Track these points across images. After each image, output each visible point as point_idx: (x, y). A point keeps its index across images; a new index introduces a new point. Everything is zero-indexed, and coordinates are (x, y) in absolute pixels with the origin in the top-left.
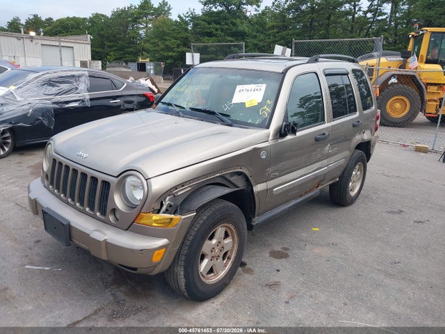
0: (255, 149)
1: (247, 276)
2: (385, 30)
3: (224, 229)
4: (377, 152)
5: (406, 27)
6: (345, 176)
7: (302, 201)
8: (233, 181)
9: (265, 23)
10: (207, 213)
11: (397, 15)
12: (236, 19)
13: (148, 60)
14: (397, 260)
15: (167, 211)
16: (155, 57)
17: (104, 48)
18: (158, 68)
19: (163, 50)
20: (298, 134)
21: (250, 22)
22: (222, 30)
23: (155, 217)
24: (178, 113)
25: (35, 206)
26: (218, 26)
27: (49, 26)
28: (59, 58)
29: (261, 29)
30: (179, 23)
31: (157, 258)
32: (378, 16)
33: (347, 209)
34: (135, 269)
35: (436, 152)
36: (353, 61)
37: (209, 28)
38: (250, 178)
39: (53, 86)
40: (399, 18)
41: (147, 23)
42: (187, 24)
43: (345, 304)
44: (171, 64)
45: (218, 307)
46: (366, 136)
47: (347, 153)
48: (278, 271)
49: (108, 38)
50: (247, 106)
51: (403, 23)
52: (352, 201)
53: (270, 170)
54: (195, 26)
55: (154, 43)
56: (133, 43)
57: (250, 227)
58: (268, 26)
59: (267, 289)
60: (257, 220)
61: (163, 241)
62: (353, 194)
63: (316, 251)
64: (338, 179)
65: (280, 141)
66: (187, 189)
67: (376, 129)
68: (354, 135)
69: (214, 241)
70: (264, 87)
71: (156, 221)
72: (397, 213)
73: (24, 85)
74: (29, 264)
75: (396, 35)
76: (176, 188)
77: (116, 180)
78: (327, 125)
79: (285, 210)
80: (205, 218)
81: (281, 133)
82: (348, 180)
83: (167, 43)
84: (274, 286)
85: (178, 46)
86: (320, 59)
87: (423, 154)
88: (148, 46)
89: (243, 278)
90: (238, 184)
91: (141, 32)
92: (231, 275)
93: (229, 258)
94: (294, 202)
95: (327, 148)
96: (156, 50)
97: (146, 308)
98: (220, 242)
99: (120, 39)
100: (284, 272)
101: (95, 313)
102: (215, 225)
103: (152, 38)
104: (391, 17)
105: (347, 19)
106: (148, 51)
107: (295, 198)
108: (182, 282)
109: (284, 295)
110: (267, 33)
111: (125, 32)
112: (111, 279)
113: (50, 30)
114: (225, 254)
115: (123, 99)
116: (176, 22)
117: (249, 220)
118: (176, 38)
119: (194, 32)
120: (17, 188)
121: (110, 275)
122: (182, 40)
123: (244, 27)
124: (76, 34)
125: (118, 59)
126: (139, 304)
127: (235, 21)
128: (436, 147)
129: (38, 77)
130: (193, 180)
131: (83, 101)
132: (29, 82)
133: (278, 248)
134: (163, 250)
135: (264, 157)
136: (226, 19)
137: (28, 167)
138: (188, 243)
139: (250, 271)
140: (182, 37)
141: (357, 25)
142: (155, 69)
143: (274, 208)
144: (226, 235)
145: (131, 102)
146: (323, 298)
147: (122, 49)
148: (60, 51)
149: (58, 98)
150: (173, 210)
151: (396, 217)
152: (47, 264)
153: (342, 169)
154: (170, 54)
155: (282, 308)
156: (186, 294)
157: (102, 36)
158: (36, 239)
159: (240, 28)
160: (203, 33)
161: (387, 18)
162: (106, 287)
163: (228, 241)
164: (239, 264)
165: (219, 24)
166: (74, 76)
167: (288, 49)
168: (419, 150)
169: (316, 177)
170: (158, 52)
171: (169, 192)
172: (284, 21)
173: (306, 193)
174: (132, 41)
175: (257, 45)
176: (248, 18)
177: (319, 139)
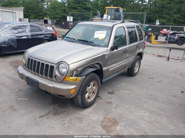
0: (104, 55)
1: (100, 100)
2: (146, 9)
3: (93, 83)
4: (145, 57)
5: (154, 7)
6: (133, 65)
7: (119, 74)
8: (96, 66)
9: (98, 4)
10: (88, 77)
11: (151, 2)
12: (86, 2)
13: (48, 19)
14: (152, 94)
15: (75, 76)
16: (51, 17)
17: (28, 13)
18: (53, 22)
19: (55, 14)
20: (118, 49)
21: (92, 4)
22: (80, 6)
23: (71, 78)
24: (73, 41)
25: (22, 76)
26: (78, 5)
27: (3, 2)
28: (12, 17)
29: (96, 7)
30: (62, 3)
31: (72, 92)
32: (144, 3)
33: (134, 77)
34: (64, 96)
35: (165, 57)
36: (136, 22)
37: (75, 6)
38: (102, 65)
39: (16, 30)
40: (152, 4)
41: (47, 2)
42: (65, 3)
43: (135, 108)
44: (58, 21)
45: (92, 110)
46: (141, 50)
47: (134, 57)
48: (111, 98)
49: (30, 8)
50: (100, 39)
51: (153, 6)
52: (136, 74)
53: (108, 62)
54: (69, 4)
55: (51, 11)
56: (42, 11)
57: (102, 83)
58: (99, 6)
59: (108, 104)
60: (104, 80)
61: (74, 86)
62: (136, 72)
63: (124, 91)
64: (131, 66)
65: (112, 52)
66: (81, 69)
67: (144, 48)
68: (136, 50)
69: (90, 87)
70: (106, 32)
71: (71, 79)
72: (151, 79)
73: (4, 29)
74: (19, 98)
75: (150, 11)
76: (78, 68)
77: (56, 65)
78: (127, 46)
79: (113, 77)
80: (87, 79)
81: (112, 49)
82: (134, 67)
83: (57, 11)
84: (110, 103)
85: (61, 13)
86: (125, 22)
87: (160, 58)
88: (48, 12)
89: (99, 101)
90: (98, 67)
91: (44, 6)
92: (95, 99)
93: (95, 93)
94: (116, 74)
95: (127, 55)
96: (52, 14)
97: (66, 111)
98: (92, 87)
99: (35, 9)
100: (113, 98)
101: (48, 113)
102: (91, 81)
103: (50, 9)
104: (148, 3)
105: (131, 3)
106: (48, 15)
107: (116, 73)
108: (80, 101)
109: (114, 106)
110: (99, 8)
111: (38, 6)
112: (51, 102)
113: (4, 4)
114: (93, 92)
115: (44, 35)
116: (60, 2)
117: (101, 80)
118: (61, 10)
119: (68, 7)
120: (6, 71)
121: (50, 101)
122: (63, 10)
123: (89, 6)
124: (16, 7)
125: (35, 18)
126: (63, 110)
127: (85, 3)
128: (165, 55)
129: (9, 26)
130: (83, 65)
131: (28, 36)
132: (6, 28)
133: (110, 91)
134: (74, 89)
135: (107, 57)
136: (81, 2)
137: (8, 63)
138: (82, 87)
139: (101, 98)
140: (63, 9)
141: (135, 7)
142: (52, 22)
143: (109, 76)
144: (94, 85)
145: (47, 37)
146: (127, 106)
147: (37, 13)
148: (13, 14)
149: (18, 35)
150: (77, 76)
151: (151, 80)
152: (26, 98)
153: (132, 62)
154: (58, 16)
155: (114, 110)
156: (81, 105)
157: (28, 7)
158: (19, 89)
159: (88, 6)
160: (72, 8)
161: (147, 4)
162: (50, 105)
163: (94, 87)
164: (97, 96)
165: (79, 4)
166: (24, 26)
167: (109, 16)
168: (159, 56)
169: (122, 66)
170: (52, 15)
171: (75, 69)
172: (106, 4)
173: (120, 71)
174: (41, 10)
175: (95, 13)
176: (91, 2)
177: (125, 51)
